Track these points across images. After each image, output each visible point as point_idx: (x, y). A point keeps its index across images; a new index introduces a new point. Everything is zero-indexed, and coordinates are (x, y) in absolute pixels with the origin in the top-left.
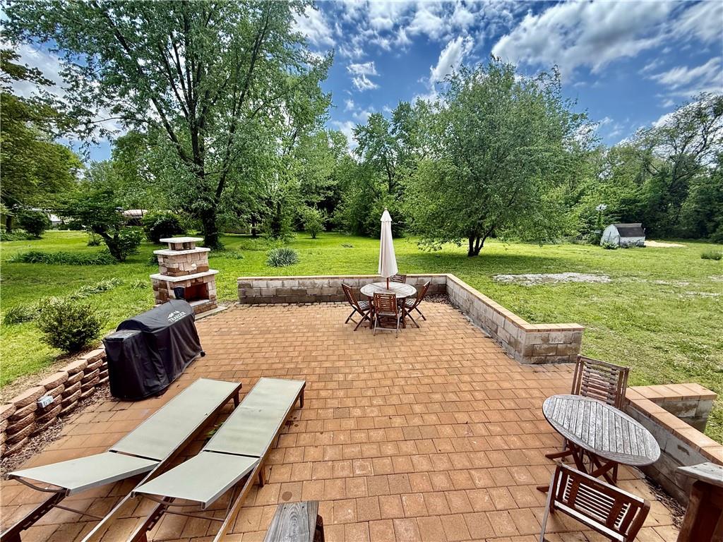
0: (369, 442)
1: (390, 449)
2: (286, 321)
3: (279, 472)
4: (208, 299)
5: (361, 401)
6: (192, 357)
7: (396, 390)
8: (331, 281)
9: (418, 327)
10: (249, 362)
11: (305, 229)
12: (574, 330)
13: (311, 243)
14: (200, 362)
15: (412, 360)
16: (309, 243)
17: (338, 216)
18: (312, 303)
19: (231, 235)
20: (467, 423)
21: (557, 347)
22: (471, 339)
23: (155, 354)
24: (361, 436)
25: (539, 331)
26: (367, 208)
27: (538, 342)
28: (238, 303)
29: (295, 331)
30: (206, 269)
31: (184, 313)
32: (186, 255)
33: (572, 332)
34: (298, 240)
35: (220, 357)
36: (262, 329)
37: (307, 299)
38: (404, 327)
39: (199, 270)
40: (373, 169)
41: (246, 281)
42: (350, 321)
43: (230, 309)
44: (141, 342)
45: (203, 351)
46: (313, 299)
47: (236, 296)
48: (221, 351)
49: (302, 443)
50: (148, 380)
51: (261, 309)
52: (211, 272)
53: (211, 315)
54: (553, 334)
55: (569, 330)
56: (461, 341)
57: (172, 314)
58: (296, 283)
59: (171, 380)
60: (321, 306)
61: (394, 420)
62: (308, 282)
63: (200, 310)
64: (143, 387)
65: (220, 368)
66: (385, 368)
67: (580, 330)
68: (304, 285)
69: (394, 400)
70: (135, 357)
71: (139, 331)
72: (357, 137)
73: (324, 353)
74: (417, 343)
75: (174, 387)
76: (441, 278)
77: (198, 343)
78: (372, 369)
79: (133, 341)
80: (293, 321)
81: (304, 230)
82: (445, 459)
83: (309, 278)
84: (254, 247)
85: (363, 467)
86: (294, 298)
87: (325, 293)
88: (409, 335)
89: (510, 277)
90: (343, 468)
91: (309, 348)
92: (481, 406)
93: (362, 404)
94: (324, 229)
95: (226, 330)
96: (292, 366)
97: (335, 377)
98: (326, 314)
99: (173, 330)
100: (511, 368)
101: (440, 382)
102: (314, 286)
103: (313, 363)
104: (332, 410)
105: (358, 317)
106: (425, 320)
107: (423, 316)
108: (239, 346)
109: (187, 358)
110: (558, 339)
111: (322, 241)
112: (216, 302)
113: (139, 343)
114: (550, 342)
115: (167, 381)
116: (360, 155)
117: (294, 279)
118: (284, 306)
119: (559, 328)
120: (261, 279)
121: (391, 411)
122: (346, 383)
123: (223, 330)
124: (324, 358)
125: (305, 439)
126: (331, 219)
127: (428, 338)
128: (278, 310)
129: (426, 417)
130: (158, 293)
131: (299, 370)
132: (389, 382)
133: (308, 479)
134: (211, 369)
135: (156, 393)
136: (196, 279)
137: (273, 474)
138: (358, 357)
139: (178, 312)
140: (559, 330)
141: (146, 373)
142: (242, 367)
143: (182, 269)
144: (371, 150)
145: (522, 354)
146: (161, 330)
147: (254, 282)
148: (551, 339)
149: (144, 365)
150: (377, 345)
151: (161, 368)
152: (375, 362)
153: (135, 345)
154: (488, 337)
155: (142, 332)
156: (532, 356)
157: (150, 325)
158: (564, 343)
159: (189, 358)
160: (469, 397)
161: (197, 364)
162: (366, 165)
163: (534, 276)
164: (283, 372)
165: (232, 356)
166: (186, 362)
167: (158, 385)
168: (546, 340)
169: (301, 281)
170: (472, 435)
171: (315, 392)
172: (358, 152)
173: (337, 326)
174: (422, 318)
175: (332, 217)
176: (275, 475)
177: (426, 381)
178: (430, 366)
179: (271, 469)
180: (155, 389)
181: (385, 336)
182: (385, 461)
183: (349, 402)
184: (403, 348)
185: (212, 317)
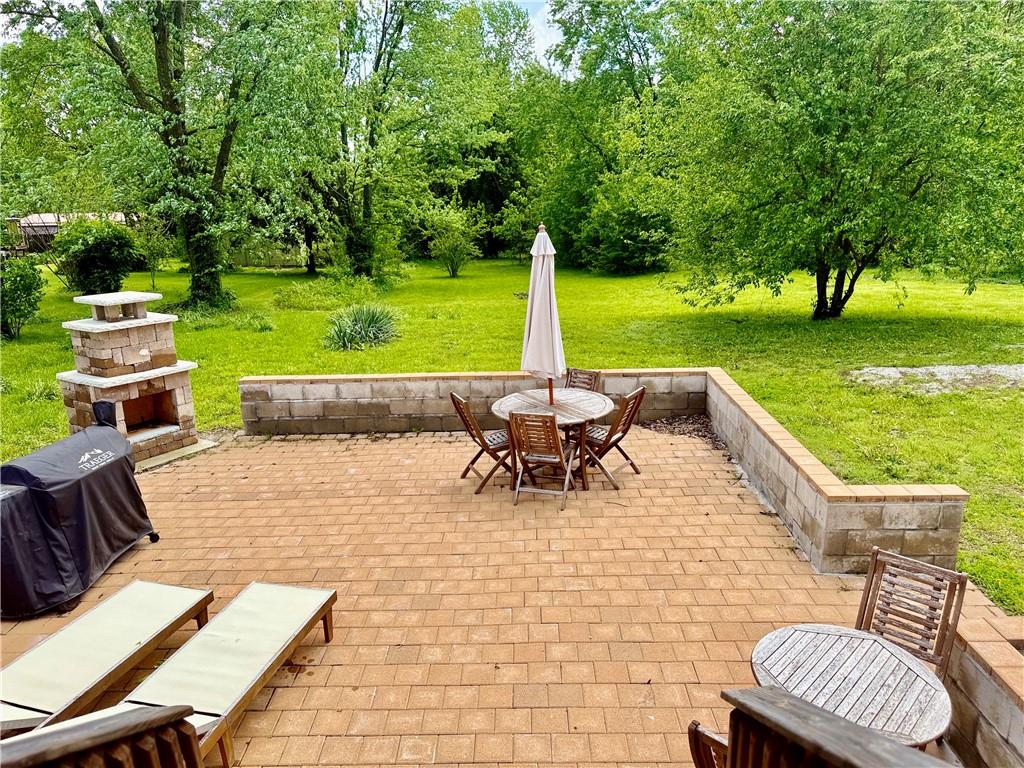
0: (443, 707)
1: (477, 722)
2: (335, 472)
3: (262, 749)
4: (177, 424)
5: (447, 635)
6: (128, 542)
7: (526, 615)
8: (442, 385)
9: (617, 488)
10: (244, 556)
11: (433, 254)
12: (942, 499)
13: (445, 290)
14: (148, 552)
15: (579, 557)
16: (440, 289)
17: (512, 219)
18: (402, 432)
19: (257, 270)
20: (649, 683)
21: (903, 537)
22: (727, 517)
23: (53, 531)
24: (431, 697)
25: (857, 499)
26: (583, 200)
27: (857, 524)
28: (242, 432)
29: (352, 493)
30: (170, 360)
31: (111, 454)
32: (126, 332)
33: (936, 505)
34: (417, 282)
35: (188, 543)
36: (283, 489)
37: (391, 425)
38: (585, 488)
39: (155, 362)
40: (600, 97)
41: (256, 386)
42: (471, 473)
43: (224, 447)
44: (28, 508)
45: (155, 531)
46: (404, 424)
47: (238, 420)
48: (192, 533)
49: (313, 703)
50: (42, 581)
51: (288, 447)
52: (182, 365)
53: (182, 458)
54: (892, 509)
55: (931, 499)
56: (703, 520)
57: (87, 456)
58: (366, 389)
59: (86, 585)
60: (418, 439)
61: (503, 670)
62: (391, 387)
63: (158, 448)
64: (34, 594)
65: (186, 564)
66: (516, 571)
67: (956, 498)
68: (384, 395)
69: (516, 634)
70: (18, 537)
71: (24, 488)
72: (558, 17)
73: (402, 539)
74: (601, 522)
75: (92, 595)
76: (693, 379)
77: (144, 515)
78: (491, 572)
79: (13, 506)
80: (352, 471)
81: (430, 258)
82: (580, 742)
83: (395, 380)
84: (304, 302)
85: (416, 749)
86: (363, 423)
87: (430, 412)
88: (592, 504)
89: (893, 373)
90: (379, 749)
91: (373, 529)
92: (694, 652)
93: (448, 641)
94: (478, 252)
95: (208, 489)
96: (328, 563)
97: (410, 588)
98: (425, 458)
99: (89, 487)
100: (790, 579)
101: (623, 601)
102: (405, 395)
103: (372, 559)
104: (385, 649)
105: (486, 463)
106: (638, 472)
107: (632, 464)
108: (228, 523)
109: (116, 543)
110: (906, 518)
111: (472, 283)
112: (193, 431)
113: (23, 507)
114: (886, 525)
115: (79, 585)
116: (567, 63)
117: (360, 381)
118: (340, 441)
119: (906, 494)
120: (289, 382)
121: (502, 654)
122: (428, 598)
123: (203, 490)
124: (396, 549)
125: (320, 697)
126: (497, 229)
127: (630, 511)
128: (327, 449)
129: (568, 668)
130: (73, 411)
131: (339, 572)
132: (515, 600)
133: (311, 762)
134: (167, 566)
135: (59, 607)
136: (149, 382)
137: (250, 751)
138: (468, 549)
139: (99, 451)
140: (905, 499)
141: (40, 568)
142: (228, 565)
143: (119, 360)
144: (594, 47)
145: (821, 551)
146: (66, 485)
147: (276, 388)
148: (886, 519)
149: (34, 553)
150: (515, 524)
151: (66, 559)
152: (500, 559)
154: (769, 514)
155: (30, 489)
156: (845, 555)
157: (44, 475)
158: (920, 528)
159: (120, 544)
160: (674, 633)
161: (140, 557)
162: (581, 90)
163: (958, 369)
164: (307, 576)
165: (211, 543)
166: (113, 550)
167: (60, 592)
168: (876, 521)
169: (376, 386)
170: (651, 704)
171: (361, 615)
172: (561, 55)
173: (441, 483)
174: (630, 469)
175: (500, 223)
176: (252, 753)
177: (595, 599)
178: (613, 571)
179: (248, 744)
180: (55, 600)
181: (537, 506)
182: (461, 740)
183: (424, 636)
184: (567, 533)
185: (185, 462)
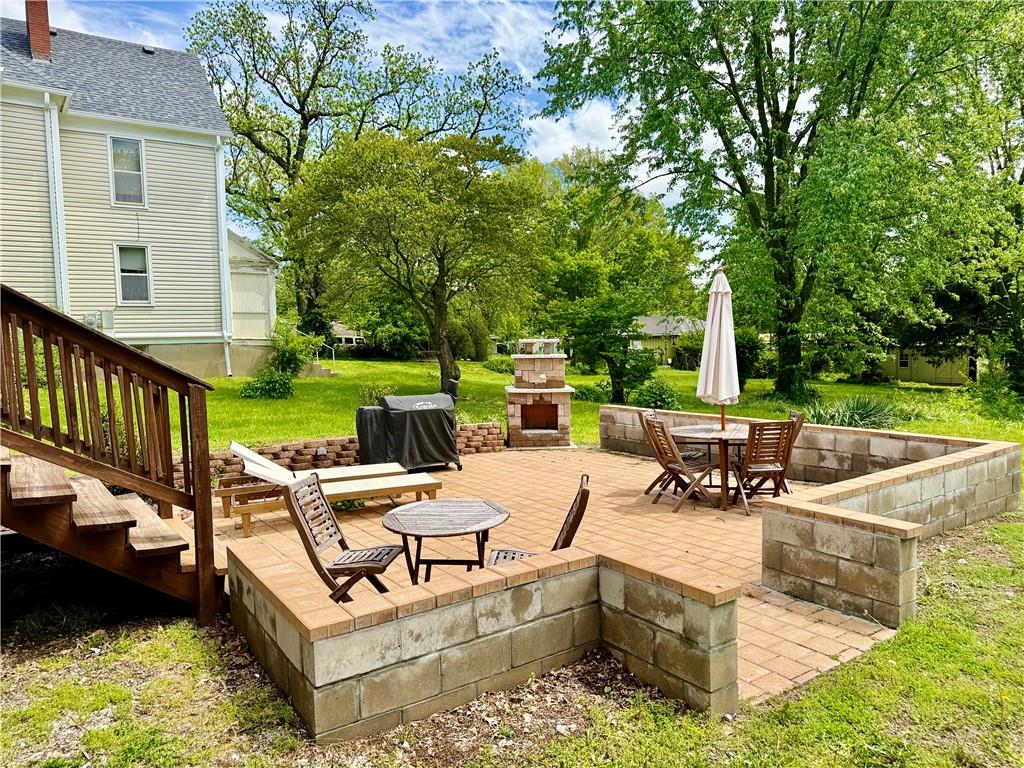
2: (600, 469)
4: (557, 429)
12: (872, 528)
21: (837, 565)
23: (390, 435)
25: (788, 509)
27: (790, 538)
28: (599, 446)
30: (559, 384)
32: (533, 361)
33: (869, 534)
36: (557, 469)
38: (724, 509)
39: (549, 384)
43: (577, 450)
51: (608, 456)
52: (567, 389)
54: (823, 528)
55: (862, 526)
63: (541, 442)
67: (889, 531)
71: (382, 408)
73: (552, 497)
79: (373, 414)
80: (610, 471)
88: (707, 516)
91: (551, 491)
99: (412, 417)
110: (838, 544)
112: (567, 436)
113: (379, 418)
114: (819, 547)
118: (643, 460)
124: (539, 499)
128: (626, 461)
136: (541, 395)
139: (430, 403)
140: (835, 520)
141: (379, 451)
143: (527, 378)
146: (398, 411)
147: (618, 414)
148: (818, 539)
150: (627, 509)
151: (393, 452)
153: (374, 419)
155: (384, 410)
156: (782, 571)
157: (392, 404)
158: (854, 559)
159: (430, 459)
168: (808, 539)
